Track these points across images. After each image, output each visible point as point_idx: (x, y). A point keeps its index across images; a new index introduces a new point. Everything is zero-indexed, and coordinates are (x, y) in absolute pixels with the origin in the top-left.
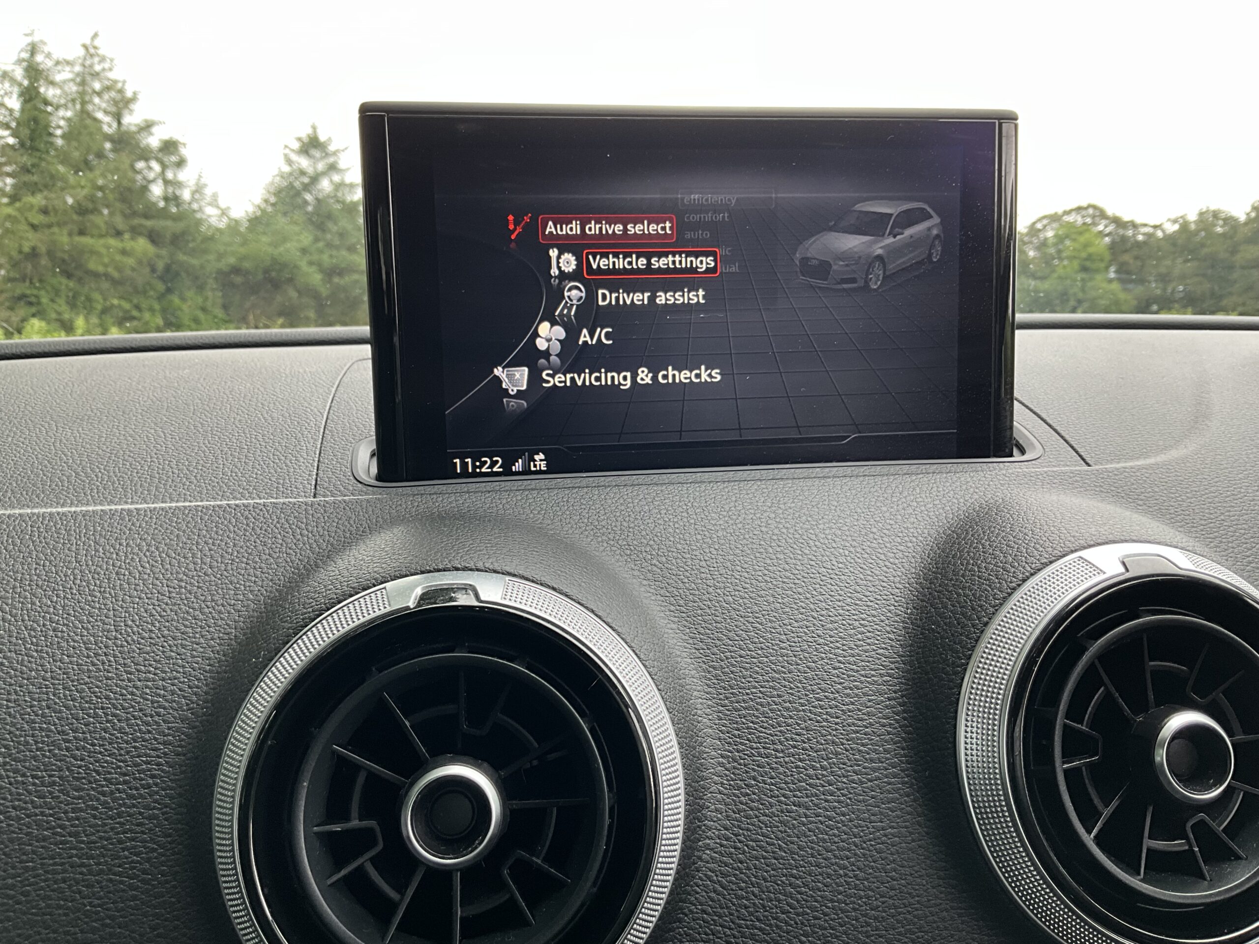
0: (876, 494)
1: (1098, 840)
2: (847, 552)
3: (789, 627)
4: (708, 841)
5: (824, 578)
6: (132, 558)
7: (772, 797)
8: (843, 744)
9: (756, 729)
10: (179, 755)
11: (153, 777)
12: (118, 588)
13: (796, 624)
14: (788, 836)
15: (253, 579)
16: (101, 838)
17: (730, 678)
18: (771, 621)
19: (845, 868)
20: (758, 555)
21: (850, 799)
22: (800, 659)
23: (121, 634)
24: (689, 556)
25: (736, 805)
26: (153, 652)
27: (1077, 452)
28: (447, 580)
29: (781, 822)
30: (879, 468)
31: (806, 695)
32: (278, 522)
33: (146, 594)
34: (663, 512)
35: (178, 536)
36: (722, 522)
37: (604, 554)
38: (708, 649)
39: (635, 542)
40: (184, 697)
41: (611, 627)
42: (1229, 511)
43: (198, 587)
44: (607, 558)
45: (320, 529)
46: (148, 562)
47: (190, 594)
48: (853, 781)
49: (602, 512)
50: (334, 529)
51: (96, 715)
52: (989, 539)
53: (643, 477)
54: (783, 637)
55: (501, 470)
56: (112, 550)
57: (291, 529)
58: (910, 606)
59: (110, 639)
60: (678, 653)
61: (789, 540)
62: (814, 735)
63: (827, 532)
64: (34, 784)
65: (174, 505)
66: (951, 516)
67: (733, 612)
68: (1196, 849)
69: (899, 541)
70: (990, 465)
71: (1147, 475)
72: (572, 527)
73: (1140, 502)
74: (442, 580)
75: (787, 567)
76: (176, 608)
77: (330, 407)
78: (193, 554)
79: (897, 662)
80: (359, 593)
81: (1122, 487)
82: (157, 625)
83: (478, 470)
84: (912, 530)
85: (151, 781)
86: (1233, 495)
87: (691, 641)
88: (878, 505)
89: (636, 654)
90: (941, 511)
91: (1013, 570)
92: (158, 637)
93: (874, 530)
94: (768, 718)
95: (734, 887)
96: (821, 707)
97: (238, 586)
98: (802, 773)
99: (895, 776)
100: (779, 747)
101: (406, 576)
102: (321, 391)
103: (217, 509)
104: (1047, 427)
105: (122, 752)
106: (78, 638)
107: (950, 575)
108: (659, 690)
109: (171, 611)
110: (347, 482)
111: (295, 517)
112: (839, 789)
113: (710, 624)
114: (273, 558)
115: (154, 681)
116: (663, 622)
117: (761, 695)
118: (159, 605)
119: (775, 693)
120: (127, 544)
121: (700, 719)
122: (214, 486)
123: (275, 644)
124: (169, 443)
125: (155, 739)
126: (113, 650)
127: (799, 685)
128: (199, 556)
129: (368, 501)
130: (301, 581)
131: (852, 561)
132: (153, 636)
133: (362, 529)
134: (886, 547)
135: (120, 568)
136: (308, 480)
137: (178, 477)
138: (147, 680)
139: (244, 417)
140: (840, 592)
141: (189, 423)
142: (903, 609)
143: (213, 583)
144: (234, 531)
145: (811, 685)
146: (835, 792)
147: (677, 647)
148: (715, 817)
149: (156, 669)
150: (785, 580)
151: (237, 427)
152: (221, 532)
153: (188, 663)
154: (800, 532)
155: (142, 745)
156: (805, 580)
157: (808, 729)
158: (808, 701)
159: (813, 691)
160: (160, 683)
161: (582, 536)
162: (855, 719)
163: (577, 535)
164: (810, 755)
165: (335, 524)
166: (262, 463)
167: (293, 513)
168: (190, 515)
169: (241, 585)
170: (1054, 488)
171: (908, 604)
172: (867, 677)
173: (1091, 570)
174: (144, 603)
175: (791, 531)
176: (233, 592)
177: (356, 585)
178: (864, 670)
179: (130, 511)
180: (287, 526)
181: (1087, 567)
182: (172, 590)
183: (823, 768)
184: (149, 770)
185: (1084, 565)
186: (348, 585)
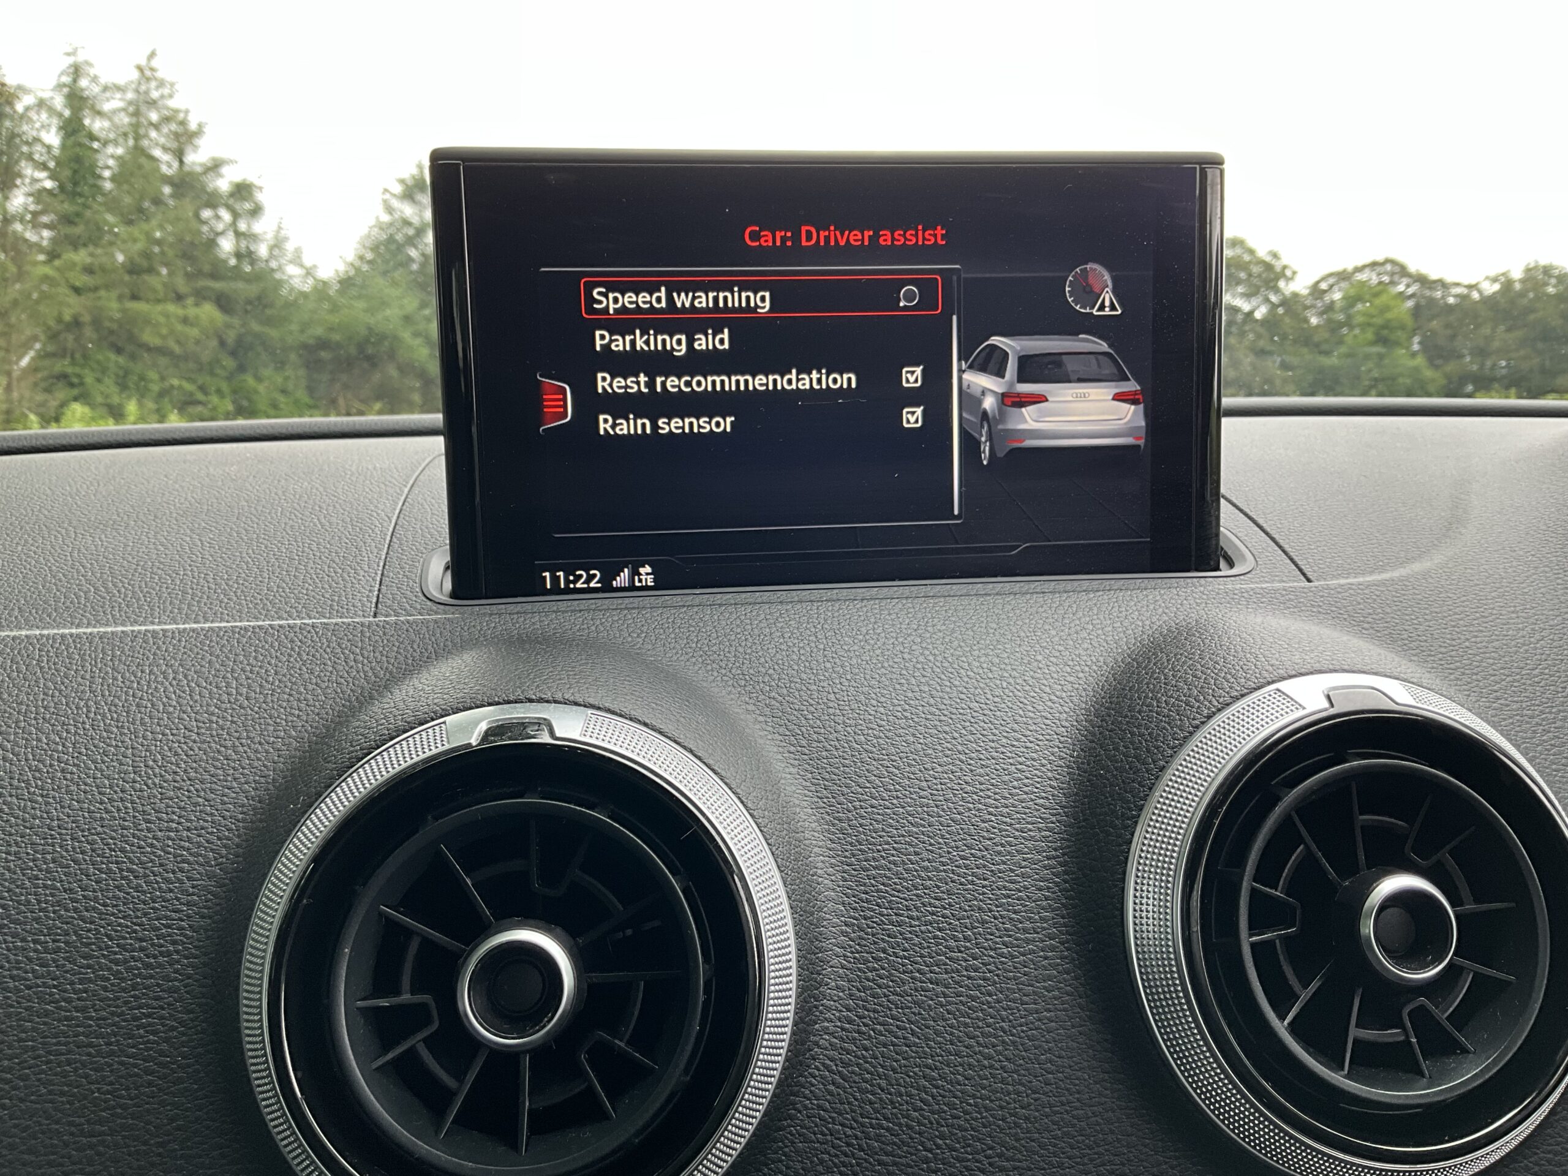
0: (1044, 615)
1: (1293, 1028)
2: (1005, 684)
3: (931, 772)
4: (826, 1024)
5: (975, 714)
6: (156, 687)
7: (904, 972)
8: (991, 911)
9: (887, 892)
10: (204, 918)
11: (174, 943)
12: (138, 722)
13: (940, 769)
14: (923, 1019)
15: (297, 712)
16: (113, 1014)
17: (859, 832)
18: (909, 765)
19: (990, 1057)
20: (898, 686)
21: (997, 975)
22: (943, 810)
23: (140, 776)
24: (815, 687)
25: (861, 982)
26: (178, 798)
27: (1296, 565)
28: (518, 713)
29: (915, 1003)
30: (1053, 584)
31: (949, 853)
32: (328, 646)
33: (171, 729)
34: (786, 635)
35: (210, 662)
36: (856, 648)
37: (713, 685)
38: (834, 797)
39: (751, 671)
40: (212, 850)
41: (713, 770)
42: (1476, 637)
43: (232, 722)
44: (716, 690)
45: (377, 654)
46: (175, 692)
47: (223, 729)
48: (1002, 955)
49: (714, 635)
50: (394, 654)
51: (109, 871)
52: (1173, 668)
53: (768, 594)
54: (924, 784)
55: (599, 585)
56: (133, 678)
57: (344, 654)
58: (1078, 748)
59: (127, 782)
60: (797, 802)
61: (936, 669)
62: (957, 900)
63: (982, 660)
64: (36, 951)
65: (207, 625)
66: (1133, 641)
67: (864, 755)
68: (1414, 1040)
69: (1069, 670)
70: (1189, 580)
71: (1377, 593)
72: (677, 653)
73: (1366, 626)
74: (512, 713)
75: (932, 701)
76: (205, 746)
77: (401, 510)
78: (227, 683)
79: (1059, 814)
80: (415, 728)
81: (1345, 607)
82: (183, 766)
83: (572, 586)
84: (1085, 658)
85: (171, 948)
86: (1483, 617)
87: (813, 788)
88: (1047, 627)
89: (742, 802)
90: (1122, 635)
91: (1197, 705)
92: (184, 780)
93: (1040, 658)
94: (903, 879)
95: (857, 1079)
96: (966, 867)
97: (278, 720)
98: (941, 944)
99: (1053, 949)
100: (915, 914)
101: (471, 708)
102: (391, 491)
103: (257, 630)
104: (1263, 535)
105: (139, 914)
106: (89, 781)
107: (1125, 711)
108: (769, 844)
109: (200, 749)
110: (414, 598)
111: (349, 640)
112: (984, 964)
113: (837, 768)
114: (321, 688)
115: (177, 831)
116: (779, 766)
117: (894, 852)
118: (185, 743)
119: (912, 849)
120: (150, 671)
121: (820, 879)
122: (257, 604)
123: (315, 787)
124: (206, 553)
125: (178, 899)
126: (131, 795)
127: (941, 840)
128: (234, 686)
129: (436, 622)
130: (353, 716)
131: (1011, 694)
132: (178, 778)
133: (426, 654)
134: (1052, 678)
135: (140, 699)
136: (368, 596)
137: (215, 592)
138: (170, 830)
139: (297, 522)
140: (994, 731)
141: (231, 529)
142: (1068, 752)
143: (249, 717)
144: (276, 657)
145: (955, 841)
146: (980, 968)
147: (796, 795)
148: (835, 995)
149: (179, 817)
150: (929, 717)
151: (288, 534)
152: (261, 658)
153: (217, 810)
154: (950, 660)
155: (163, 907)
156: (953, 716)
157: (949, 893)
158: (950, 859)
159: (957, 848)
160: (185, 834)
161: (688, 663)
162: (1006, 881)
163: (683, 663)
164: (951, 923)
165: (395, 649)
166: (314, 576)
167: (346, 635)
168: (226, 638)
169: (282, 719)
170: (1261, 608)
171: (1075, 745)
172: (1023, 832)
173: (1289, 704)
174: (168, 740)
175: (939, 658)
176: (272, 728)
177: (413, 718)
178: (1020, 823)
179: (155, 633)
180: (338, 650)
181: (1285, 701)
182: (201, 725)
183: (967, 939)
184: (170, 935)
185: (1281, 698)
186: (403, 718)
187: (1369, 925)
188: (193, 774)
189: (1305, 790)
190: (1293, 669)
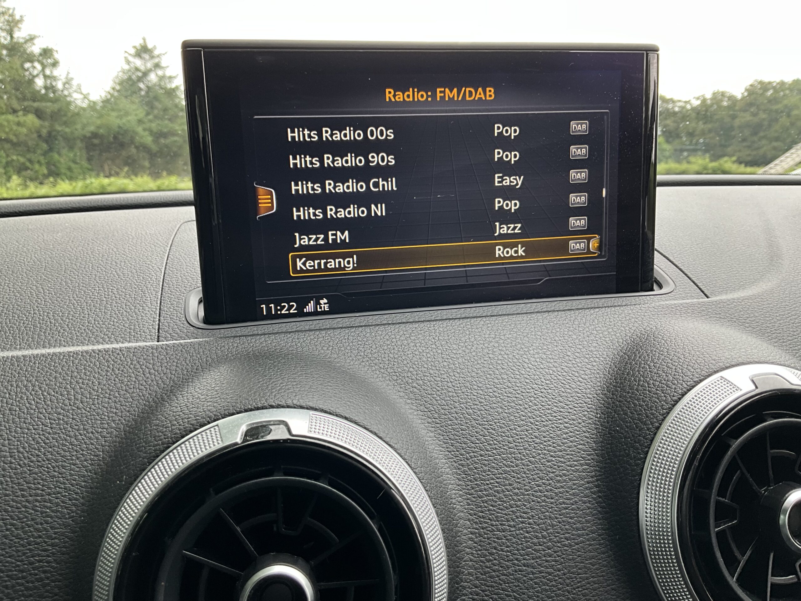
0: (567, 325)
1: (738, 581)
2: (551, 372)
3: (514, 431)
4: (464, 597)
5: (536, 392)
6: (21, 397)
7: (508, 561)
8: (557, 518)
9: (494, 510)
10: (63, 554)
11: (45, 572)
12: (11, 421)
13: (519, 429)
14: (521, 589)
15: (115, 410)
17: (474, 472)
18: (501, 427)
20: (488, 376)
21: (563, 558)
22: (524, 455)
23: (15, 459)
24: (439, 379)
25: (482, 569)
26: (41, 473)
27: (697, 286)
28: (266, 417)
29: (515, 579)
30: (565, 302)
31: (529, 483)
32: (132, 364)
33: (33, 425)
34: (417, 345)
35: (55, 378)
36: (460, 351)
37: (378, 380)
38: (458, 451)
39: (399, 370)
40: (66, 508)
41: (390, 445)
43: (73, 419)
44: (380, 383)
45: (163, 368)
46: (34, 400)
47: (67, 424)
48: (565, 545)
49: (374, 346)
50: (174, 367)
52: (653, 360)
53: (400, 315)
54: (511, 439)
55: (296, 311)
56: (6, 391)
57: (142, 369)
58: (599, 412)
60: (436, 456)
61: (509, 364)
62: (536, 513)
65: (52, 351)
66: (621, 340)
67: (473, 422)
69: (587, 361)
70: (640, 298)
71: (748, 304)
72: (353, 360)
73: (747, 325)
74: (261, 418)
75: (510, 385)
76: (56, 436)
77: (166, 263)
78: (68, 391)
79: (592, 454)
80: (198, 429)
81: (733, 314)
82: (43, 450)
83: (279, 312)
84: (595, 353)
85: (43, 575)
87: (444, 446)
88: (570, 333)
90: (614, 337)
91: (674, 387)
92: (44, 461)
93: (569, 354)
94: (503, 501)
96: (541, 491)
97: (103, 417)
98: (529, 541)
99: (594, 539)
100: (512, 523)
101: (233, 414)
102: (159, 250)
103: (85, 354)
104: (675, 267)
105: (20, 554)
107: (627, 389)
108: (426, 491)
109: (53, 438)
110: (182, 325)
111: (144, 359)
112: (555, 552)
113: (458, 432)
114: (129, 393)
115: (42, 496)
116: (423, 432)
117: (497, 485)
118: (43, 434)
119: (507, 482)
120: (17, 385)
121: (455, 506)
122: (82, 333)
123: (133, 471)
124: (47, 297)
125: (45, 542)
126: (9, 472)
127: (524, 475)
128: (72, 394)
129: (199, 344)
130: (152, 413)
131: (555, 378)
132: (40, 459)
133: (195, 367)
134: (578, 366)
135: (12, 405)
136: (152, 325)
137: (55, 326)
138: (37, 495)
139: (102, 274)
140: (549, 402)
141: (61, 280)
142: (594, 414)
143: (84, 415)
144: (99, 372)
145: (532, 475)
146: (553, 554)
147: (435, 451)
148: (468, 579)
149: (43, 486)
150: (510, 395)
151: (97, 282)
152: (88, 373)
153: (67, 480)
154: (517, 357)
155: (35, 547)
156: (523, 394)
158: (530, 487)
159: (534, 479)
160: (47, 497)
161: (360, 366)
162: (565, 499)
163: (357, 366)
164: (534, 528)
165: (175, 364)
166: (117, 312)
167: (142, 355)
168: (64, 360)
169: (105, 416)
170: (689, 316)
171: (597, 410)
172: (571, 467)
173: (731, 387)
174: (32, 433)
175: (510, 356)
176: (99, 422)
177: (195, 421)
178: (569, 461)
179: (18, 358)
180: (138, 366)
181: (728, 385)
182: (53, 421)
183: (544, 537)
184: (42, 567)
185: (725, 383)
186: (188, 421)
187: (784, 519)
188: (50, 456)
189: (744, 440)
190: (728, 362)
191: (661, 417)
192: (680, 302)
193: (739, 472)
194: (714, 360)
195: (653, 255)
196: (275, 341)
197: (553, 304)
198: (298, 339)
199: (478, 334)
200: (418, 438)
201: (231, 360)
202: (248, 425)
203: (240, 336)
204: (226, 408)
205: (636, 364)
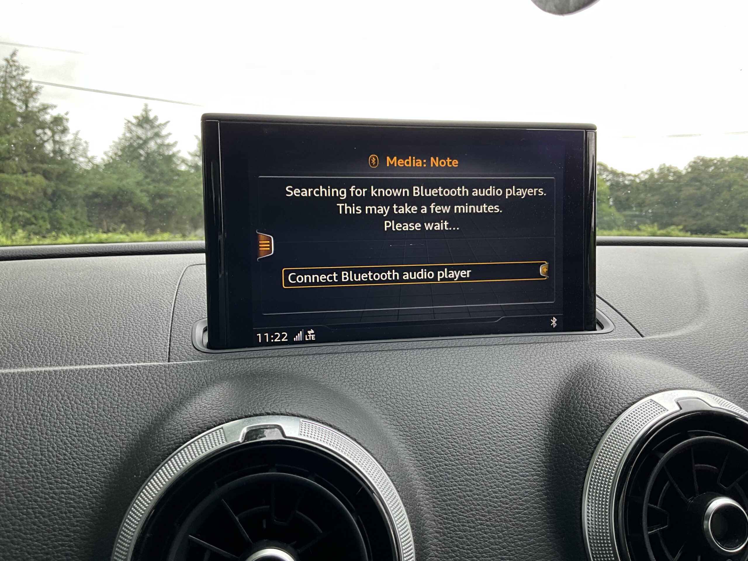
0: (520, 356)
2: (506, 395)
3: (474, 445)
5: (494, 412)
6: (52, 405)
8: (511, 521)
9: (457, 513)
10: (83, 540)
11: (66, 555)
12: (43, 425)
13: (479, 443)
15: (132, 418)
17: (439, 479)
18: (463, 441)
20: (452, 397)
22: (483, 466)
23: (45, 457)
24: (410, 398)
26: (67, 469)
27: (634, 327)
28: (263, 422)
30: (519, 338)
31: (487, 490)
32: (147, 379)
33: (61, 429)
34: (392, 369)
35: (82, 389)
36: (428, 376)
37: (357, 398)
38: (425, 460)
39: (376, 390)
40: (87, 500)
41: (367, 450)
42: (728, 365)
43: (96, 424)
44: (359, 401)
45: (174, 384)
46: (63, 407)
47: (91, 429)
48: (518, 546)
49: (354, 369)
50: (183, 383)
51: (28, 514)
52: (593, 387)
53: (376, 345)
54: (471, 452)
55: (287, 340)
56: (39, 399)
57: (156, 383)
58: (548, 430)
59: (38, 461)
60: (407, 464)
61: (471, 387)
62: (493, 516)
65: (78, 367)
66: (567, 370)
67: (439, 436)
69: (537, 387)
70: (584, 336)
71: (678, 343)
72: (336, 380)
73: (676, 360)
74: (259, 422)
75: (471, 405)
76: (81, 438)
77: (176, 298)
78: (92, 401)
79: (542, 466)
80: (205, 431)
81: (664, 350)
82: (69, 450)
83: (272, 341)
84: (544, 380)
86: (729, 354)
87: (414, 455)
88: (523, 363)
89: (383, 468)
90: (561, 367)
91: (611, 408)
92: (70, 459)
93: (522, 380)
94: (464, 505)
96: (497, 497)
97: (122, 423)
98: (486, 541)
99: (543, 540)
100: (472, 525)
101: (236, 419)
102: (169, 287)
103: (107, 370)
105: (46, 538)
106: (15, 460)
107: (572, 410)
108: (398, 491)
109: (79, 440)
110: (189, 349)
111: (158, 376)
112: (510, 551)
113: (425, 444)
114: (144, 404)
115: (67, 489)
116: (396, 443)
117: (459, 490)
118: (70, 437)
119: (468, 489)
120: (49, 395)
121: (422, 507)
122: (104, 354)
123: (149, 466)
124: (73, 324)
125: (68, 529)
126: (40, 468)
127: (482, 483)
128: (96, 403)
129: (205, 364)
130: (164, 421)
131: (510, 400)
132: (67, 458)
133: (201, 383)
134: (530, 391)
135: (44, 411)
136: (164, 349)
137: (80, 347)
139: (121, 306)
140: (504, 421)
141: (86, 310)
142: (543, 432)
143: (105, 421)
144: (119, 386)
145: (490, 483)
147: (406, 460)
149: (68, 480)
150: (470, 414)
151: (117, 313)
152: (110, 386)
153: (89, 476)
154: (477, 381)
155: (59, 533)
156: (483, 413)
157: (489, 512)
158: (488, 493)
159: (491, 487)
160: (71, 490)
161: (342, 386)
162: (518, 505)
163: (339, 386)
164: (491, 529)
165: (184, 380)
166: (134, 337)
167: (156, 373)
168: (90, 375)
169: (124, 422)
170: (625, 351)
171: (546, 428)
172: (524, 477)
173: (659, 408)
174: (60, 435)
175: (472, 381)
176: (118, 427)
177: (203, 425)
178: (522, 472)
179: (50, 372)
180: (153, 381)
181: (657, 406)
182: (78, 426)
183: (499, 537)
184: (64, 551)
185: (654, 405)
186: (197, 425)
187: (708, 524)
188: (75, 455)
189: (671, 454)
190: (657, 388)
191: (600, 433)
192: (618, 339)
193: (668, 483)
194: (646, 386)
195: (595, 299)
196: (269, 363)
197: (509, 339)
198: (289, 362)
199: (444, 361)
200: (391, 447)
201: (232, 378)
202: (248, 428)
203: (239, 359)
204: (229, 414)
205: (580, 389)
